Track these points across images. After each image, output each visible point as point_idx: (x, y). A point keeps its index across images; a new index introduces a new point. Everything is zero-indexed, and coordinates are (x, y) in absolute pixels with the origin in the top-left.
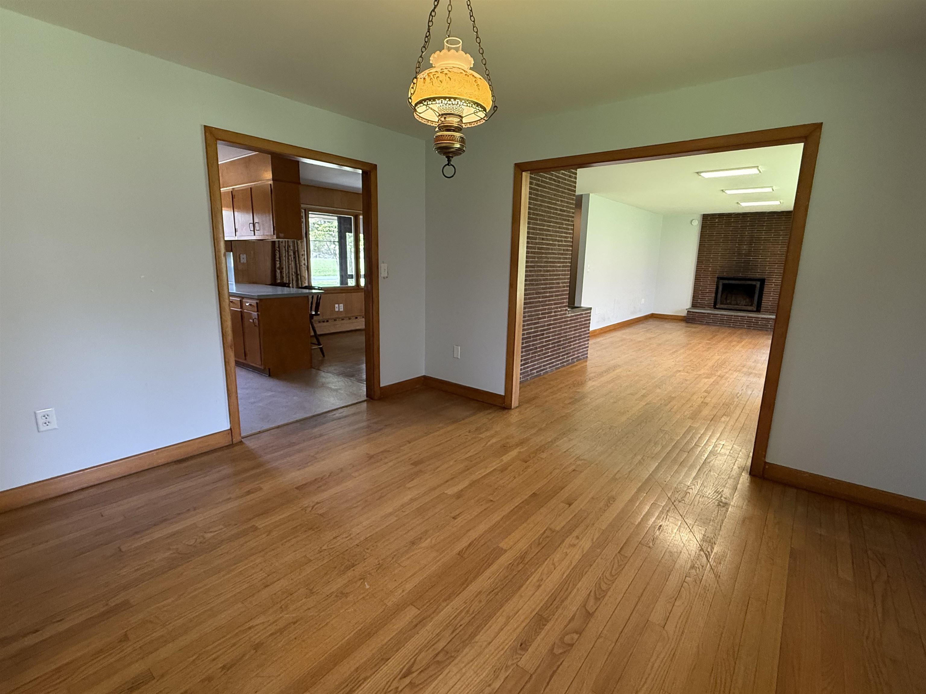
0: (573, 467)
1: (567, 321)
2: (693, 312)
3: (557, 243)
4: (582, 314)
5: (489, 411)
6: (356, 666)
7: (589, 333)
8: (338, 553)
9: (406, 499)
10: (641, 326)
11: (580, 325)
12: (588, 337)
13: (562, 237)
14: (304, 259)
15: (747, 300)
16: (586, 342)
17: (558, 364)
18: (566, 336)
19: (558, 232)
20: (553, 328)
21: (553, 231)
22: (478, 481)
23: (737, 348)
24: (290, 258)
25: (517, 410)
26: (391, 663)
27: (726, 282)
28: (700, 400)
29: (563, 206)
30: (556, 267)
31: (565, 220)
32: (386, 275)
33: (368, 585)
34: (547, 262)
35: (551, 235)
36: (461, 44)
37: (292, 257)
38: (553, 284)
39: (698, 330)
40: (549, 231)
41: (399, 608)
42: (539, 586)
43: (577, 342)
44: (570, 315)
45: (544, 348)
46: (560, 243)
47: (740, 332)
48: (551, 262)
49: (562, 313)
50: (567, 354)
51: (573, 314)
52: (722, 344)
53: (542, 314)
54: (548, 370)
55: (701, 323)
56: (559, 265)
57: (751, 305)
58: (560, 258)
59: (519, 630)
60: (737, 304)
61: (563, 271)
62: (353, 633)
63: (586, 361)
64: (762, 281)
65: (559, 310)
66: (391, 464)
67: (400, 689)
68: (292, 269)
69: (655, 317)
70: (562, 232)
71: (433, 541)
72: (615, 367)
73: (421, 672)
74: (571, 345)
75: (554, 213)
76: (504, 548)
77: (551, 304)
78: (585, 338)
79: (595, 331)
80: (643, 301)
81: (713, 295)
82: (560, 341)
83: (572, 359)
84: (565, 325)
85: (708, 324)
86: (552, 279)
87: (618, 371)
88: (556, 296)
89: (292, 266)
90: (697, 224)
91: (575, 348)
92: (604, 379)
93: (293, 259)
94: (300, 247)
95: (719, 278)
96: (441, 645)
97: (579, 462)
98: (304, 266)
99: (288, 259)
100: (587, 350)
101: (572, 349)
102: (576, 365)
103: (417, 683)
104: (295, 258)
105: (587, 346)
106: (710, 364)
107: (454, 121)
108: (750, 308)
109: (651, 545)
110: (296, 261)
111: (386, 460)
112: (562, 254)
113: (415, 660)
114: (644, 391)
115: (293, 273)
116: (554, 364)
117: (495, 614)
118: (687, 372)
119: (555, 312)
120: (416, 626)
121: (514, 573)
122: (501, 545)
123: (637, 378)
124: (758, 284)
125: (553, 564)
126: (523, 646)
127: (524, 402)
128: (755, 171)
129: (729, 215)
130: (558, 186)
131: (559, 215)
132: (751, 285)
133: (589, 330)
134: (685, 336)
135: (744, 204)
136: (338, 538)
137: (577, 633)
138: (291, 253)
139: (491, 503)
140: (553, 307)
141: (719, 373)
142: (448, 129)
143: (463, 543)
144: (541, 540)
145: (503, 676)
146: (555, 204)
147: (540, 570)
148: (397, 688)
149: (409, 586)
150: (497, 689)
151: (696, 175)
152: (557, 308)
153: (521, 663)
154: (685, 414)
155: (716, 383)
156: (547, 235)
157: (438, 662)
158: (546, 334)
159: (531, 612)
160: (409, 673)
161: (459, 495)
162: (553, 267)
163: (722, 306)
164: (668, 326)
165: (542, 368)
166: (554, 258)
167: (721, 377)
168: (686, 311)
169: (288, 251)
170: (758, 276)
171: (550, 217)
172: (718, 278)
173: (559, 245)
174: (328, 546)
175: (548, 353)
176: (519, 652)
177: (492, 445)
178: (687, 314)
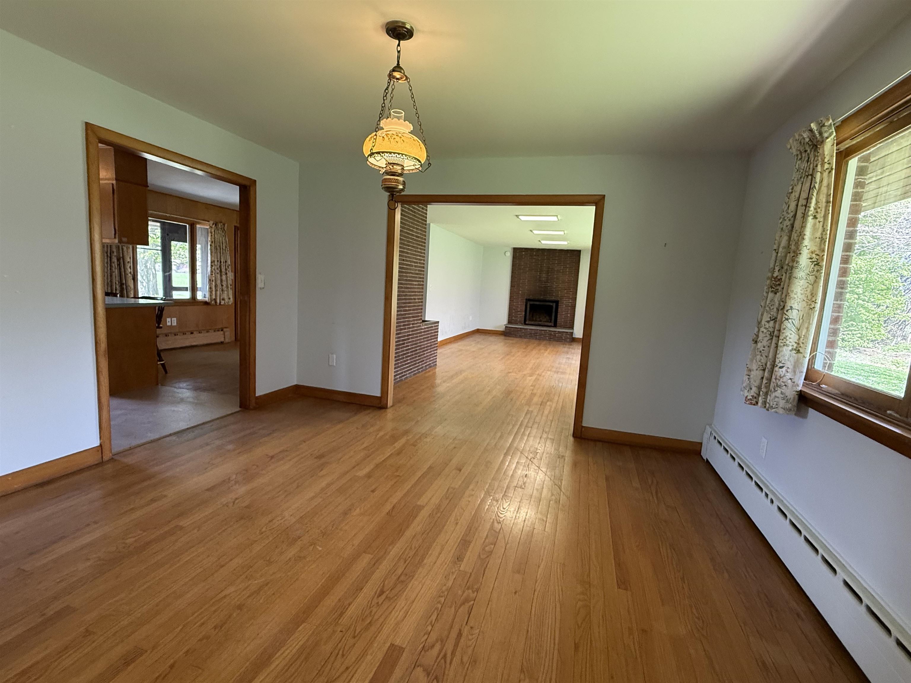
0: (454, 446)
1: (421, 333)
2: (509, 327)
3: (414, 264)
4: (432, 327)
5: (368, 411)
6: (338, 599)
7: (437, 344)
8: (279, 532)
9: (323, 484)
10: (471, 339)
11: (431, 336)
12: (437, 347)
13: (417, 259)
14: (130, 267)
15: (547, 317)
16: (435, 352)
17: (415, 371)
18: (421, 346)
19: (414, 255)
20: (412, 338)
21: (411, 254)
22: (381, 463)
23: (545, 354)
24: (113, 265)
25: (392, 408)
26: (365, 590)
27: (532, 303)
28: (529, 393)
29: (418, 233)
30: (413, 285)
31: (419, 245)
32: (263, 286)
33: (320, 547)
34: (406, 280)
35: (409, 257)
36: (403, 114)
37: (116, 263)
38: (411, 299)
39: (514, 342)
40: (407, 253)
41: (355, 557)
42: (457, 524)
43: (429, 351)
44: (423, 327)
45: (404, 356)
46: (416, 264)
47: (545, 342)
48: (410, 281)
49: (418, 325)
50: (422, 361)
51: (426, 327)
52: (534, 352)
53: (404, 325)
54: (408, 375)
55: (516, 336)
56: (415, 283)
57: (551, 322)
58: (416, 277)
59: (453, 551)
60: (541, 321)
61: (418, 288)
62: (324, 580)
63: (436, 368)
64: (557, 302)
65: (416, 322)
66: (295, 460)
67: (380, 603)
68: (115, 277)
69: (480, 332)
70: (417, 255)
71: (362, 510)
72: (461, 372)
73: (392, 589)
74: (424, 354)
75: (411, 239)
76: (422, 504)
77: (410, 317)
78: (434, 347)
79: (441, 341)
80: (471, 318)
81: (524, 314)
82: (416, 350)
83: (426, 366)
84: (420, 336)
85: (521, 337)
86: (410, 296)
87: (463, 375)
88: (414, 310)
89: (115, 275)
90: (509, 255)
91: (427, 356)
92: (456, 381)
93: (116, 266)
94: (125, 253)
95: (528, 300)
96: (399, 571)
97: (456, 442)
98: (129, 275)
99: (111, 266)
100: (436, 359)
101: (425, 357)
102: (429, 372)
103: (391, 597)
104: (119, 265)
105: (436, 354)
106: (530, 366)
107: (398, 169)
108: (550, 324)
109: (523, 487)
110: (120, 269)
111: (289, 458)
112: (417, 274)
113: (384, 584)
114: (489, 388)
115: (117, 283)
116: (412, 370)
117: (432, 546)
118: (516, 373)
119: (413, 324)
120: (374, 564)
121: (436, 519)
122: (419, 503)
123: (480, 379)
124: (554, 305)
125: (463, 509)
126: (459, 559)
127: (398, 401)
128: (555, 219)
129: (532, 250)
130: (414, 216)
131: (415, 240)
132: (550, 306)
133: (437, 341)
134: (507, 346)
135: (543, 242)
136: (274, 521)
137: (492, 544)
138: (115, 260)
139: (398, 478)
140: (411, 319)
141: (537, 373)
142: (393, 174)
143: (388, 507)
144: (447, 495)
145: (452, 578)
146: (412, 231)
147: (454, 514)
148: (378, 603)
149: (356, 542)
150: (450, 586)
151: (516, 217)
152: (414, 320)
153: (462, 568)
154: (522, 402)
155: (537, 380)
156: (406, 257)
157: (402, 582)
158: (407, 344)
159: (457, 539)
160: (382, 592)
161: (369, 476)
162: (411, 284)
163: (530, 323)
164: (492, 338)
165: (404, 374)
166: (411, 277)
167: (540, 375)
168: (505, 327)
169: (111, 258)
170: (553, 298)
171: (409, 242)
172: (526, 299)
173: (415, 266)
174: (266, 528)
175: (407, 360)
176: (458, 563)
177: (381, 437)
178: (506, 329)
